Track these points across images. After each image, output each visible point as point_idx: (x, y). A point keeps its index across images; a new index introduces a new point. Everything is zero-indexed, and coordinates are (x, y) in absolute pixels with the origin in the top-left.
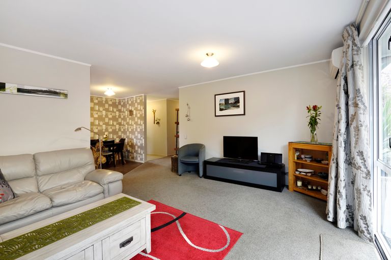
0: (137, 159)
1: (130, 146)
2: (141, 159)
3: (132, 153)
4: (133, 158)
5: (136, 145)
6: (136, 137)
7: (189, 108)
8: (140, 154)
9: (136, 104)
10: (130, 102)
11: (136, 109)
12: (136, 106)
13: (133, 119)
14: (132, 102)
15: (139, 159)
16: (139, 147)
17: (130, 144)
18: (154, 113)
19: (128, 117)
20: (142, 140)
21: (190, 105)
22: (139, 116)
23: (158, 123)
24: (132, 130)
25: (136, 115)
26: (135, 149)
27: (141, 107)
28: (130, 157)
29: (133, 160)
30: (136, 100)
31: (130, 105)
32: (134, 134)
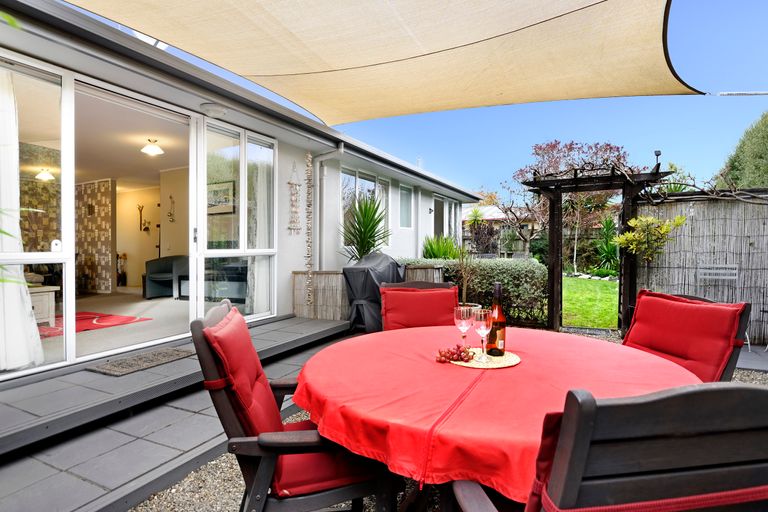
0: (100, 288)
1: (89, 268)
2: (107, 288)
3: (92, 278)
4: (94, 287)
5: (99, 264)
6: (99, 252)
7: (173, 202)
8: (106, 279)
9: (99, 194)
10: (89, 192)
11: (99, 203)
12: (99, 198)
13: (94, 221)
14: (93, 191)
15: (103, 288)
16: (103, 268)
17: (89, 263)
18: (141, 211)
19: (85, 216)
20: (107, 255)
21: (174, 199)
22: (103, 214)
23: (147, 229)
24: (93, 239)
25: (99, 214)
26: (96, 271)
27: (106, 200)
28: (89, 287)
29: (94, 291)
30: (99, 188)
31: (89, 196)
32: (96, 245)
